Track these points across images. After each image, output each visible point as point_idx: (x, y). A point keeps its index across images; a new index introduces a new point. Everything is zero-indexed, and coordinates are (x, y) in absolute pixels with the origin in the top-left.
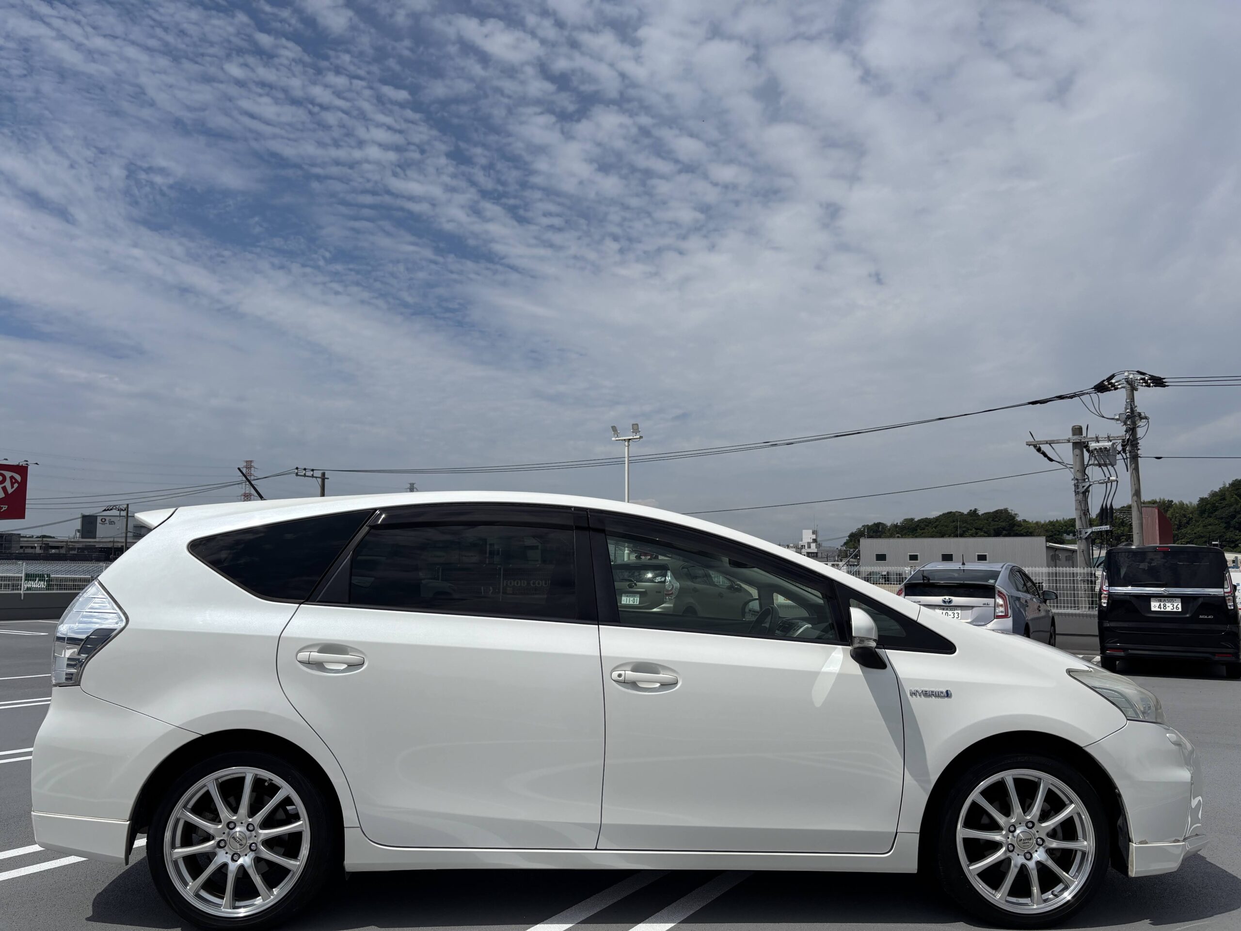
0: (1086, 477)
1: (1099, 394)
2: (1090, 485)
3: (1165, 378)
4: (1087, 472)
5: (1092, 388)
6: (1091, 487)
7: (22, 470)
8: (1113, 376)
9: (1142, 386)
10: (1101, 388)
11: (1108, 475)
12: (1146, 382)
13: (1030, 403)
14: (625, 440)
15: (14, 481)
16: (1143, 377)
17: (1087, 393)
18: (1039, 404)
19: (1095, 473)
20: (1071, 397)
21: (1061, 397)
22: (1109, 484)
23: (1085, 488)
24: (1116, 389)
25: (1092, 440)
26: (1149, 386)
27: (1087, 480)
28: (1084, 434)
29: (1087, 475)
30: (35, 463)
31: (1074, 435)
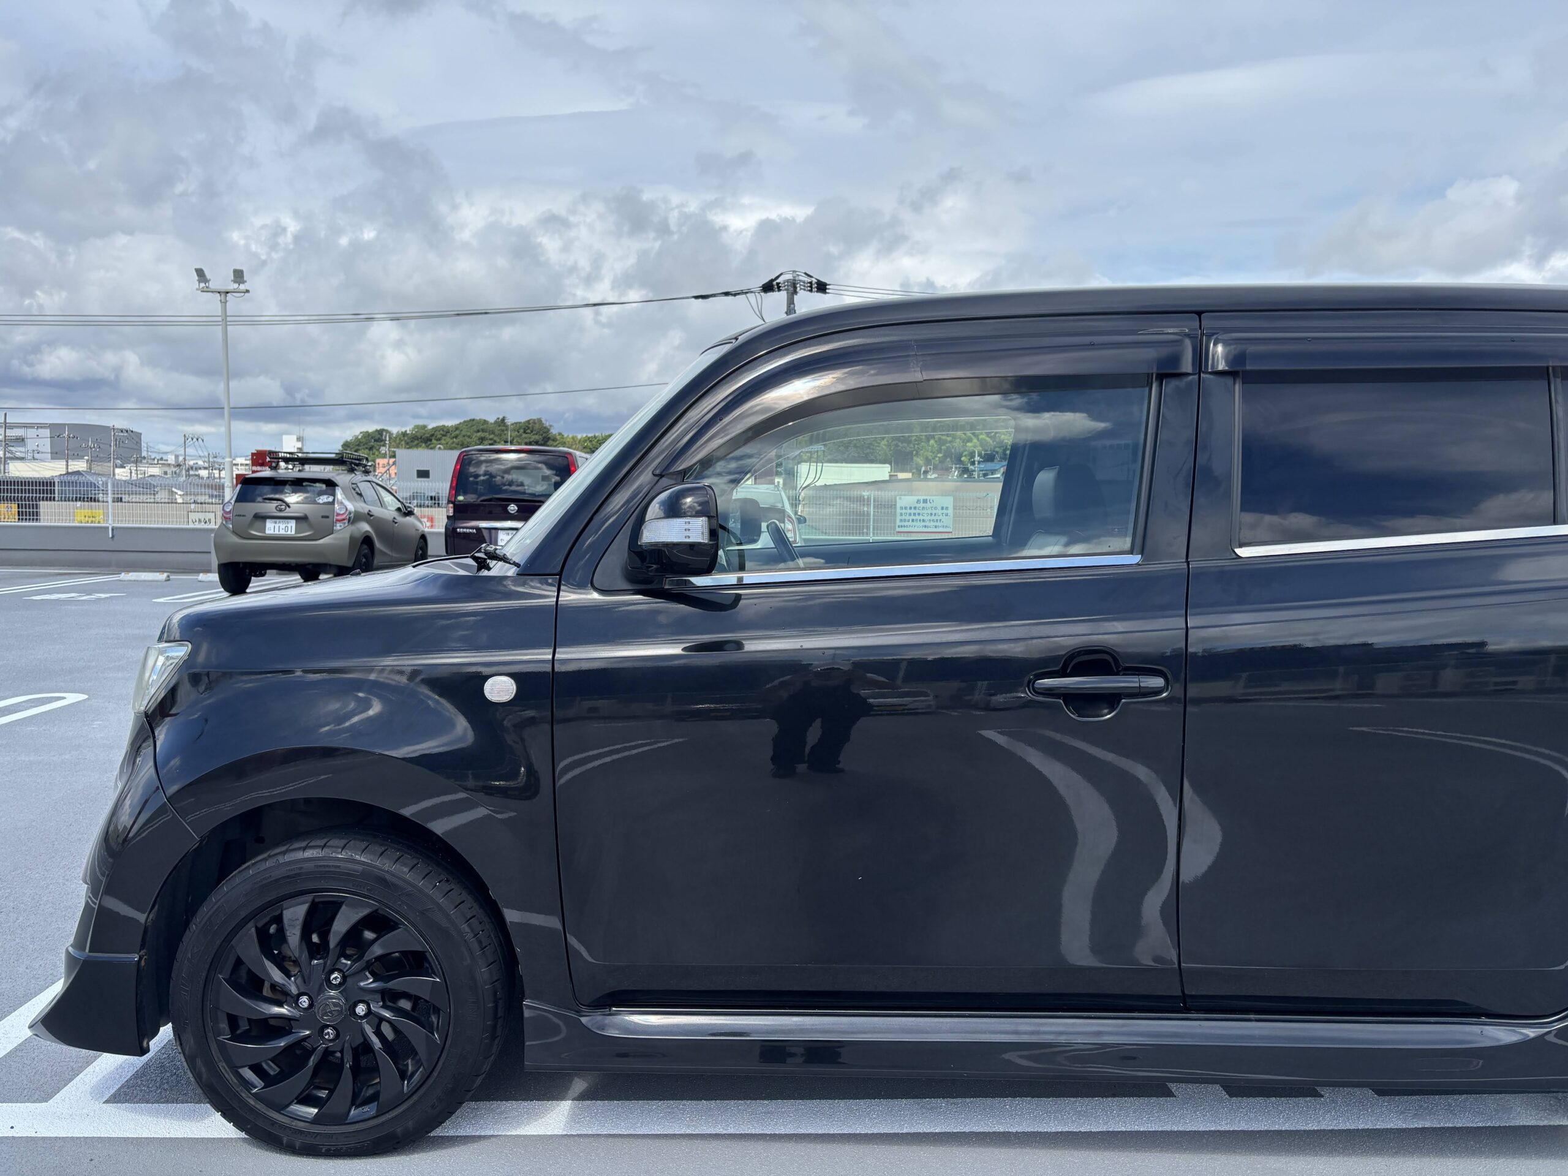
1: (762, 294)
3: (829, 285)
5: (760, 287)
8: (781, 275)
9: (804, 290)
10: (768, 287)
12: (811, 287)
13: (697, 297)
14: (219, 292)
16: (809, 281)
18: (700, 300)
20: (735, 295)
21: (727, 294)
24: (779, 290)
26: (811, 291)
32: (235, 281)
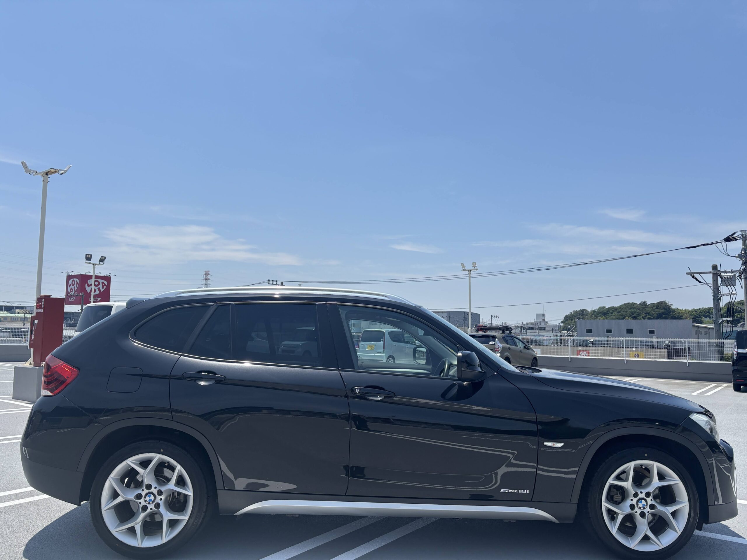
0: (719, 291)
1: (726, 242)
2: (721, 296)
4: (720, 289)
5: (723, 240)
6: (722, 298)
7: (108, 279)
8: (735, 233)
10: (728, 240)
11: (731, 291)
13: (685, 248)
15: (104, 285)
17: (720, 242)
18: (692, 248)
19: (724, 290)
20: (711, 244)
21: (704, 245)
22: (732, 296)
23: (718, 298)
24: (736, 240)
25: (723, 272)
27: (720, 293)
28: (719, 269)
29: (720, 291)
30: (114, 275)
31: (713, 269)
32: (473, 267)
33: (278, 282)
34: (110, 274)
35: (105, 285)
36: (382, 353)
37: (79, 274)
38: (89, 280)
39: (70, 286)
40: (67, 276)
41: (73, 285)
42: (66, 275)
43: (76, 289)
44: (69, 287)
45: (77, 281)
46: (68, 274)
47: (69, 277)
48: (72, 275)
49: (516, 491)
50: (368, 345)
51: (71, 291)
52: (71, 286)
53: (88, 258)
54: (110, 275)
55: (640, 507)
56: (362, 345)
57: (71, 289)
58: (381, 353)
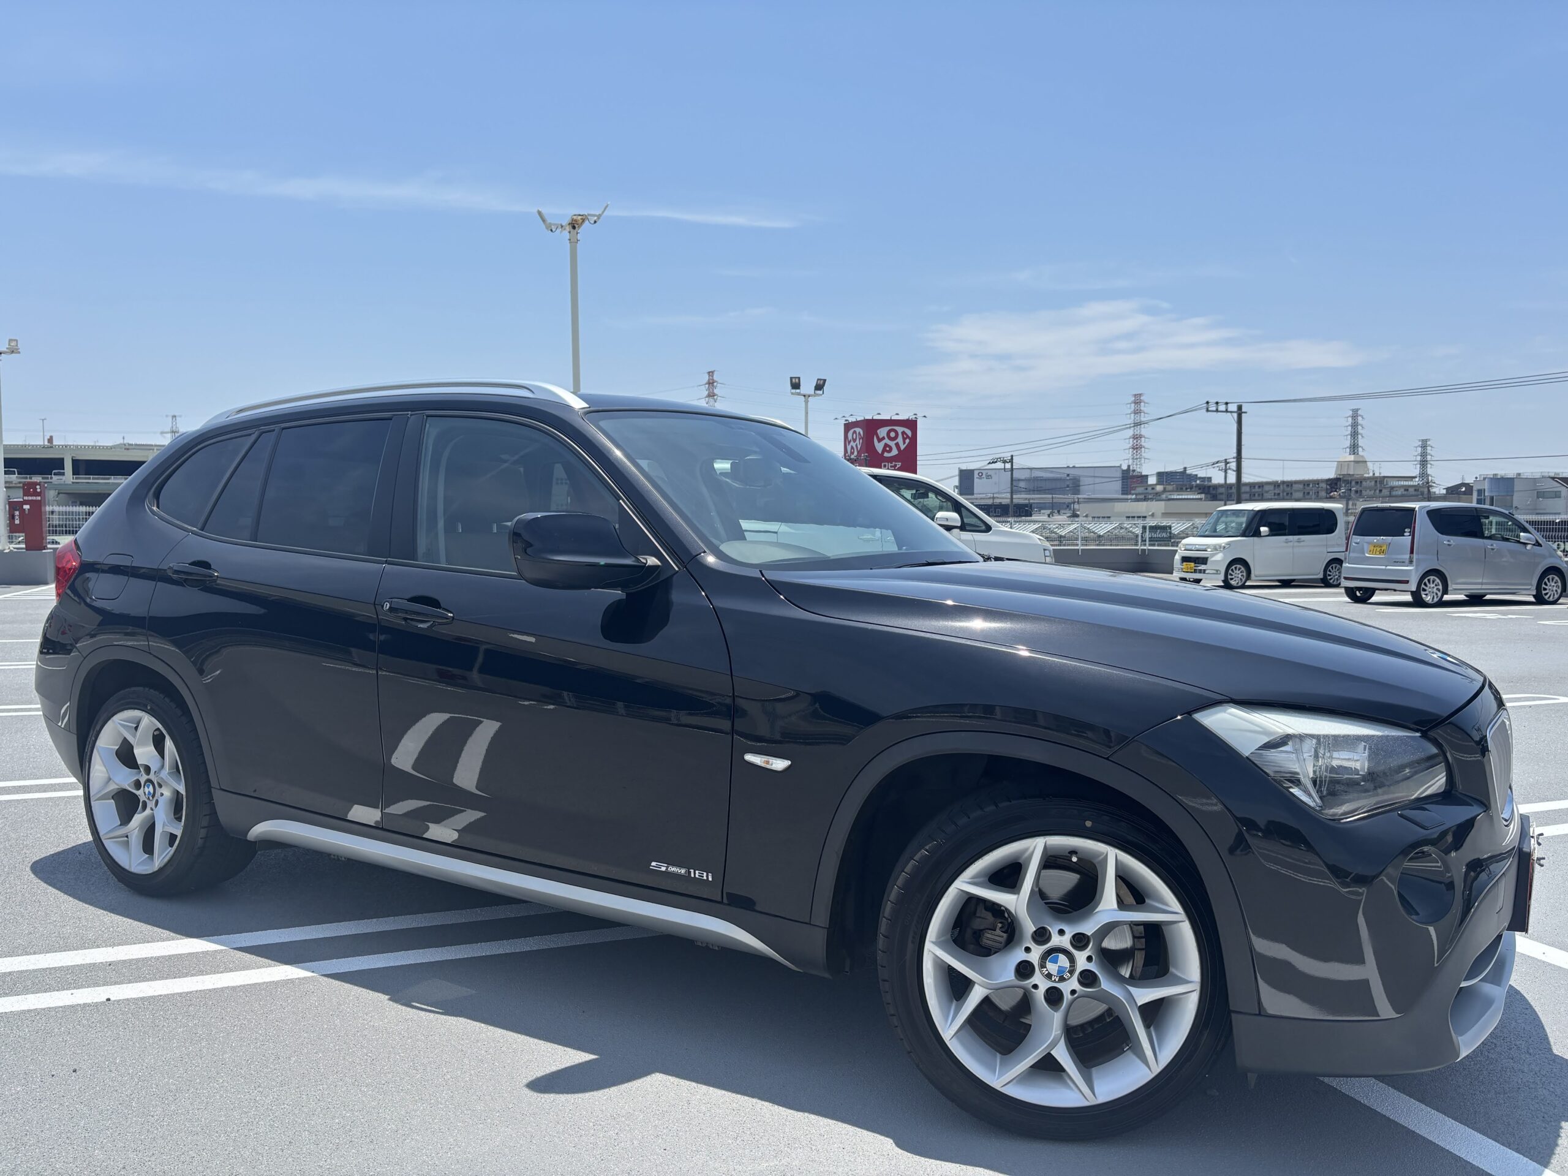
33: (1229, 405)
34: (915, 414)
35: (908, 436)
36: (1407, 561)
37: (863, 419)
38: (878, 429)
39: (849, 442)
40: (845, 424)
41: (855, 440)
42: (843, 422)
43: (859, 447)
44: (849, 444)
45: (859, 433)
46: (846, 420)
47: (848, 427)
48: (852, 422)
49: (683, 871)
50: (1369, 543)
51: (852, 453)
52: (852, 443)
53: (796, 385)
54: (915, 416)
55: (1049, 973)
56: (1356, 543)
57: (852, 448)
58: (1402, 563)
